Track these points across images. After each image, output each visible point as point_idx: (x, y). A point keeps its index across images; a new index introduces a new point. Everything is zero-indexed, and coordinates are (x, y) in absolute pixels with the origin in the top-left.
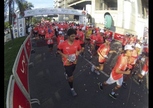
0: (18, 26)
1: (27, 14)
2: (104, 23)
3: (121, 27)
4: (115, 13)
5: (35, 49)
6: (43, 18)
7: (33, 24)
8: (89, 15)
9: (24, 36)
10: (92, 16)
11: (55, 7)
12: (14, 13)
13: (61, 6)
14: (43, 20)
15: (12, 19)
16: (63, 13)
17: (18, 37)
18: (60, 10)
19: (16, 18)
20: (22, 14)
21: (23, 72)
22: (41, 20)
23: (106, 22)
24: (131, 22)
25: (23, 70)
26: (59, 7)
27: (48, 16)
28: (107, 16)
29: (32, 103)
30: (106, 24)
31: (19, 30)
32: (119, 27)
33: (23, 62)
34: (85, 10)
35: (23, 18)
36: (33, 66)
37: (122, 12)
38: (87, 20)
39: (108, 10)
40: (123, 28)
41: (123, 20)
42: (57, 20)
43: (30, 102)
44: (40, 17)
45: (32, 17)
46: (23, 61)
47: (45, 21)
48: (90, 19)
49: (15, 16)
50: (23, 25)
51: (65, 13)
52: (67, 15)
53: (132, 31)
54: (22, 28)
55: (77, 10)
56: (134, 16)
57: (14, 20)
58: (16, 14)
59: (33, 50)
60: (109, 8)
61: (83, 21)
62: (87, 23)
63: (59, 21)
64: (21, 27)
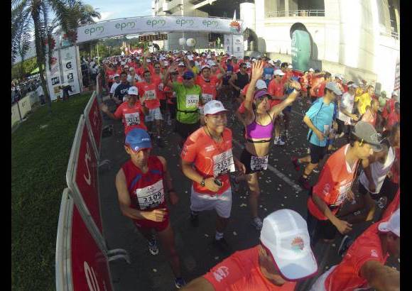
0: (61, 64)
1: (83, 35)
2: (290, 53)
3: (337, 61)
4: (319, 24)
5: (111, 127)
6: (124, 44)
7: (101, 61)
8: (251, 31)
9: (78, 92)
10: (259, 34)
11: (156, 13)
12: (50, 36)
14: (126, 49)
15: (44, 51)
16: (178, 28)
18: (171, 19)
19: (55, 48)
20: (71, 37)
21: (89, 182)
22: (121, 48)
24: (361, 48)
25: (88, 178)
26: (169, 12)
27: (141, 38)
28: (297, 34)
29: (112, 259)
30: (295, 54)
31: (65, 74)
32: (330, 63)
33: (88, 160)
34: (238, 17)
35: (73, 48)
37: (338, 23)
38: (245, 44)
39: (299, 15)
40: (340, 64)
41: (341, 44)
42: (163, 48)
43: (107, 258)
44: (118, 40)
45: (95, 42)
46: (87, 156)
47: (132, 51)
48: (252, 43)
49: (51, 42)
50: (74, 64)
51: (188, 29)
52: (189, 34)
53: (364, 71)
54: (72, 74)
55: (218, 19)
56: (369, 32)
57: (50, 53)
58: (55, 37)
59: (108, 128)
60: (304, 12)
61: (235, 47)
62: (245, 52)
63: (169, 48)
64: (70, 71)
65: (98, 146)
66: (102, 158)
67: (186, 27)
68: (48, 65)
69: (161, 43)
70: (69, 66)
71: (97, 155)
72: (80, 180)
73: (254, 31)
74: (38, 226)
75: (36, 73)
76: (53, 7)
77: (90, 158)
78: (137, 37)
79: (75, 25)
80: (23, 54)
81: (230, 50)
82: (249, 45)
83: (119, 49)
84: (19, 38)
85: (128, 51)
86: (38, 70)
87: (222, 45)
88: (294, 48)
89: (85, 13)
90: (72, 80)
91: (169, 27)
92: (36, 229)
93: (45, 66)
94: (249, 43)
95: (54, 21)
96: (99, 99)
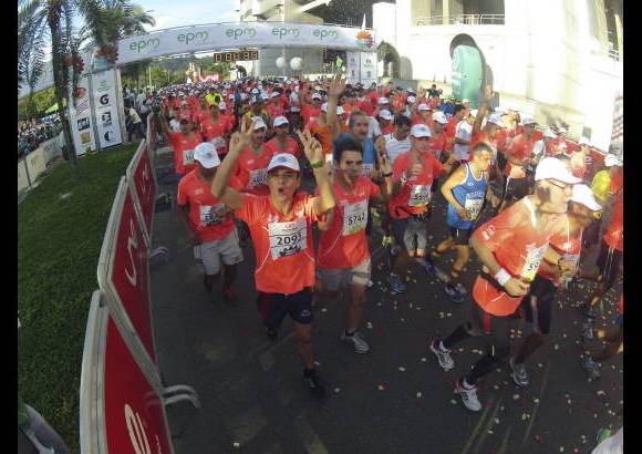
0: (92, 99)
1: (127, 51)
2: (449, 80)
4: (495, 36)
5: (169, 195)
6: (192, 67)
8: (389, 46)
9: (119, 141)
10: (402, 52)
11: (242, 18)
12: (75, 53)
13: (269, 11)
14: (195, 74)
15: (66, 76)
16: (276, 41)
17: (93, 148)
18: (264, 26)
19: (83, 72)
20: (108, 54)
21: (133, 281)
22: (187, 73)
23: (460, 76)
24: (561, 75)
26: (262, 17)
27: (217, 57)
28: (460, 51)
29: (170, 400)
30: (457, 83)
31: (99, 113)
32: (512, 96)
34: (369, 25)
35: (112, 71)
36: (167, 260)
37: (525, 34)
38: (379, 67)
39: (465, 22)
40: (528, 98)
41: (529, 67)
42: (253, 70)
43: (162, 399)
44: (181, 60)
45: (146, 63)
46: (131, 242)
47: (204, 77)
48: (390, 64)
49: (78, 63)
50: (112, 98)
51: (289, 43)
52: (293, 51)
53: (566, 109)
54: (109, 113)
55: (338, 28)
56: (574, 50)
57: (76, 80)
58: (84, 56)
59: (164, 198)
60: (472, 17)
61: (364, 71)
62: (380, 79)
63: (262, 73)
64: (107, 109)
65: (148, 227)
66: (155, 245)
67: (287, 40)
68: (71, 99)
69: (248, 65)
70: (104, 100)
71: (147, 240)
72: (119, 278)
73: (394, 45)
74: (56, 351)
75: (53, 112)
76: (81, 9)
77: (135, 246)
78: (211, 54)
79: (115, 37)
80: (32, 83)
81: (357, 75)
82: (386, 68)
83: (184, 75)
84: (28, 56)
85: (198, 77)
86: (56, 107)
87: (344, 69)
88: (456, 73)
89: (131, 17)
90: (108, 123)
91: (261, 40)
92: (53, 356)
93: (68, 100)
94: (386, 64)
95: (83, 30)
96: (151, 154)
